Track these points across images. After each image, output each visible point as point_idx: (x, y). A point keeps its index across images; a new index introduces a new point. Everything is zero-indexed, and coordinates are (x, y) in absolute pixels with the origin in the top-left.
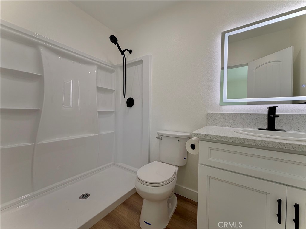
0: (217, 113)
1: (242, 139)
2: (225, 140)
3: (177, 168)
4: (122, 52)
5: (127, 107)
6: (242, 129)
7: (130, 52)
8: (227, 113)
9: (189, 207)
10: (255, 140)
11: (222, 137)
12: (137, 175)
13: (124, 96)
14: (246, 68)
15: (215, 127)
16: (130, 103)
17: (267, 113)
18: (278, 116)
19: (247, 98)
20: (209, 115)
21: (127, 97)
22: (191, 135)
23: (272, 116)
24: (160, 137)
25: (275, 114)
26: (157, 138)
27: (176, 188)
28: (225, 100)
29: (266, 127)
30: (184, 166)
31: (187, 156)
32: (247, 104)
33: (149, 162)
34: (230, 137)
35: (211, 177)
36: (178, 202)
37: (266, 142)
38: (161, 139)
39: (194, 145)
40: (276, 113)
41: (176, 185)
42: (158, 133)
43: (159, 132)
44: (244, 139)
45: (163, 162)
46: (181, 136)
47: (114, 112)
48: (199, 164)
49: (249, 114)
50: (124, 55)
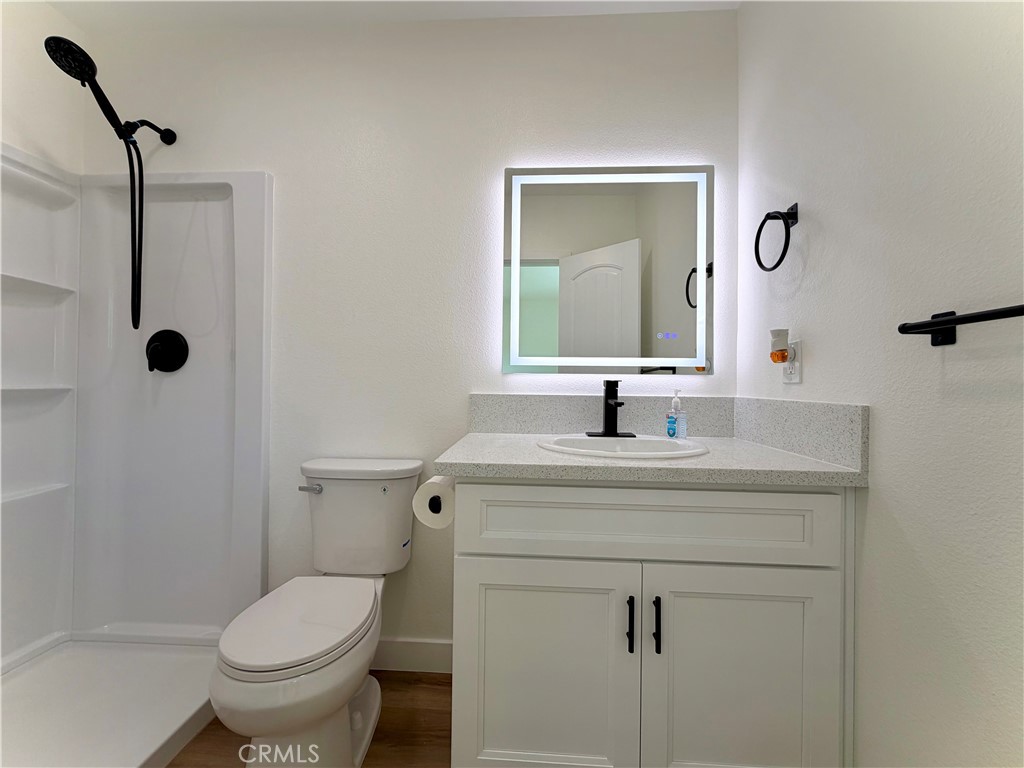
0: (495, 395)
1: (561, 467)
2: (524, 476)
3: (380, 583)
4: (125, 131)
5: (151, 369)
6: (557, 437)
7: (168, 137)
8: (520, 396)
9: (423, 699)
10: (586, 468)
11: (515, 466)
12: (219, 651)
13: (136, 323)
14: (555, 271)
15: (491, 435)
16: (168, 352)
17: (602, 394)
18: (623, 404)
19: (559, 356)
20: (475, 401)
21: (151, 326)
22: (423, 467)
23: (611, 402)
24: (314, 486)
25: (616, 397)
26: (301, 489)
27: (381, 650)
28: (516, 360)
29: (601, 430)
30: (400, 571)
31: (410, 536)
32: (559, 372)
33: (265, 591)
34: (535, 466)
35: (488, 587)
36: (382, 695)
37: (606, 468)
38: (320, 491)
39: (439, 497)
40: (619, 395)
41: (380, 642)
42: (303, 471)
43: (308, 465)
44: (565, 468)
45: (325, 574)
46: (394, 472)
47: (69, 390)
48: (456, 557)
49: (568, 397)
50: (134, 143)
